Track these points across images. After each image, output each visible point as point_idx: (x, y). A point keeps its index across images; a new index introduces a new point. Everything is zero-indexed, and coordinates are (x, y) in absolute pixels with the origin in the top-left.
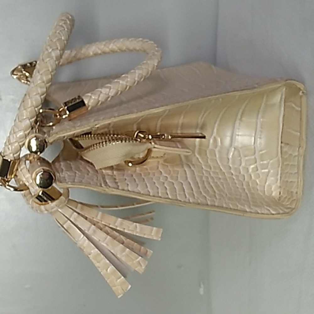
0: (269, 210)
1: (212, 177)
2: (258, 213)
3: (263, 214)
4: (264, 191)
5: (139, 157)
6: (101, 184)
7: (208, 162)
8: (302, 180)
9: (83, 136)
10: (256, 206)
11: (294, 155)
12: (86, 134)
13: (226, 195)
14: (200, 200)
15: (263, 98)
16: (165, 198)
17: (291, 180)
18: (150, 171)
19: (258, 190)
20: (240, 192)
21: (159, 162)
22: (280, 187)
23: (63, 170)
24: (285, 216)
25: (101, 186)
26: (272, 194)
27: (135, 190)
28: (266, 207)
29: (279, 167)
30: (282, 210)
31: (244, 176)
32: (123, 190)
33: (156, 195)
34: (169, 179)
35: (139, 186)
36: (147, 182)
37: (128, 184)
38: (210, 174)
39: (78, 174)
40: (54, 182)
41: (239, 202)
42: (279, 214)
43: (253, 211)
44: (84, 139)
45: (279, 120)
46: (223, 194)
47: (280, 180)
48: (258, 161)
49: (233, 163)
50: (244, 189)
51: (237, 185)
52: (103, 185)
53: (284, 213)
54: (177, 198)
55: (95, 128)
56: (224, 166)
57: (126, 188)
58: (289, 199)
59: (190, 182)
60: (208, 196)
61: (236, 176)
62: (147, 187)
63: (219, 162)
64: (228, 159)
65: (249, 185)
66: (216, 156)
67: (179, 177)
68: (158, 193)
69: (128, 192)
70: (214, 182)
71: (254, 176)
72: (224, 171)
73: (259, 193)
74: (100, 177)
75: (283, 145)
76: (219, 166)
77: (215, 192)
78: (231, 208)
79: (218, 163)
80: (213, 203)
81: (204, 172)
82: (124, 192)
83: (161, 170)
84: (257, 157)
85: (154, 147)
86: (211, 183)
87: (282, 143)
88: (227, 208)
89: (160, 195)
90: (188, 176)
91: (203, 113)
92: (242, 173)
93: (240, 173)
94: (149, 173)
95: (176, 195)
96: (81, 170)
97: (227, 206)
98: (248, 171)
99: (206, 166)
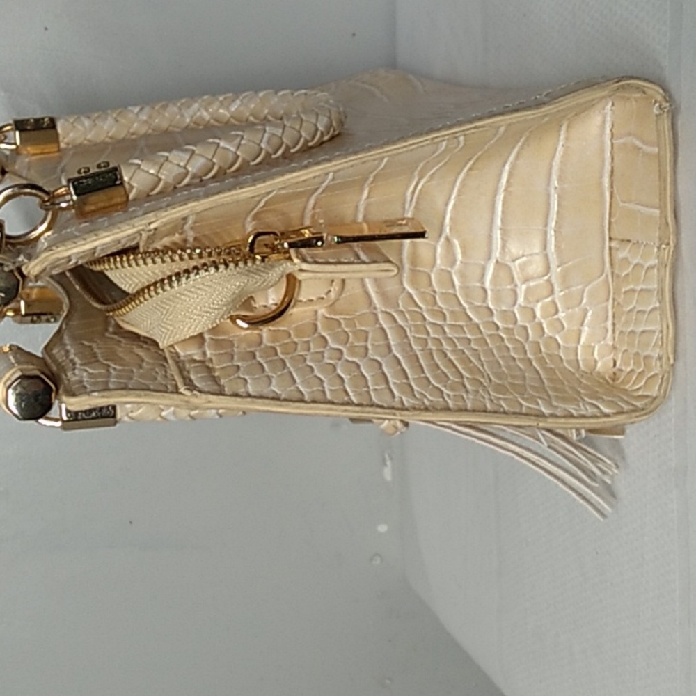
0: (597, 407)
1: (451, 339)
2: (572, 416)
3: (583, 416)
4: (578, 361)
5: (264, 304)
6: (176, 387)
7: (435, 303)
8: (671, 327)
9: (115, 260)
10: (564, 400)
11: (647, 265)
12: (121, 253)
13: (490, 380)
14: (428, 400)
15: (559, 131)
16: (343, 404)
17: (641, 329)
18: (296, 340)
19: (562, 360)
20: (520, 369)
21: (316, 312)
22: (614, 348)
23: (74, 364)
24: (637, 417)
25: (177, 391)
26: (596, 366)
27: (265, 392)
28: (587, 399)
29: (608, 300)
30: (628, 403)
31: (525, 328)
32: (236, 395)
33: (319, 396)
34: (346, 356)
35: (274, 381)
36: (292, 369)
37: (245, 380)
38: (444, 332)
39: (115, 369)
40: (56, 398)
41: (522, 395)
42: (622, 413)
43: (558, 413)
44: (117, 268)
45: (601, 184)
46: (482, 380)
47: (614, 331)
48: (557, 288)
49: (497, 299)
50: (530, 361)
51: (513, 354)
52: (182, 390)
53: (633, 411)
54: (371, 399)
55: (150, 231)
56: (476, 309)
57: (242, 391)
58: (641, 373)
59: (398, 355)
60: (445, 386)
61: (507, 330)
62: (295, 382)
63: (462, 302)
64: (485, 290)
65: (541, 351)
66: (453, 286)
67: (370, 347)
68: (324, 392)
69: (249, 399)
70: (455, 351)
71: (551, 325)
72: (476, 320)
73: (565, 368)
74: (173, 369)
75: (614, 244)
76: (464, 309)
77: (462, 376)
78: (505, 413)
79: (460, 304)
80: (461, 404)
81: (429, 328)
82: (239, 399)
83: (324, 334)
84: (554, 280)
85: (301, 270)
86: (449, 354)
87: (610, 239)
88: (495, 412)
89: (329, 397)
90: (392, 343)
91: (416, 180)
92: (520, 323)
93: (516, 322)
94: (296, 343)
95: (368, 392)
96: (121, 359)
97: (496, 408)
98: (534, 316)
99: (431, 312)
